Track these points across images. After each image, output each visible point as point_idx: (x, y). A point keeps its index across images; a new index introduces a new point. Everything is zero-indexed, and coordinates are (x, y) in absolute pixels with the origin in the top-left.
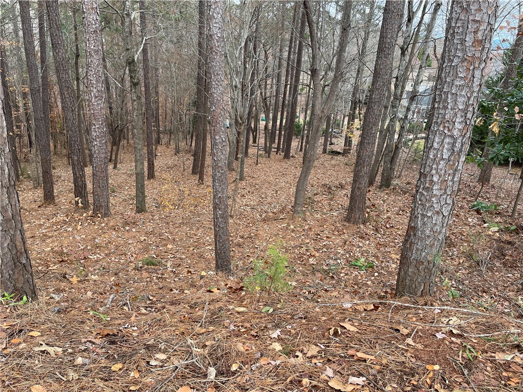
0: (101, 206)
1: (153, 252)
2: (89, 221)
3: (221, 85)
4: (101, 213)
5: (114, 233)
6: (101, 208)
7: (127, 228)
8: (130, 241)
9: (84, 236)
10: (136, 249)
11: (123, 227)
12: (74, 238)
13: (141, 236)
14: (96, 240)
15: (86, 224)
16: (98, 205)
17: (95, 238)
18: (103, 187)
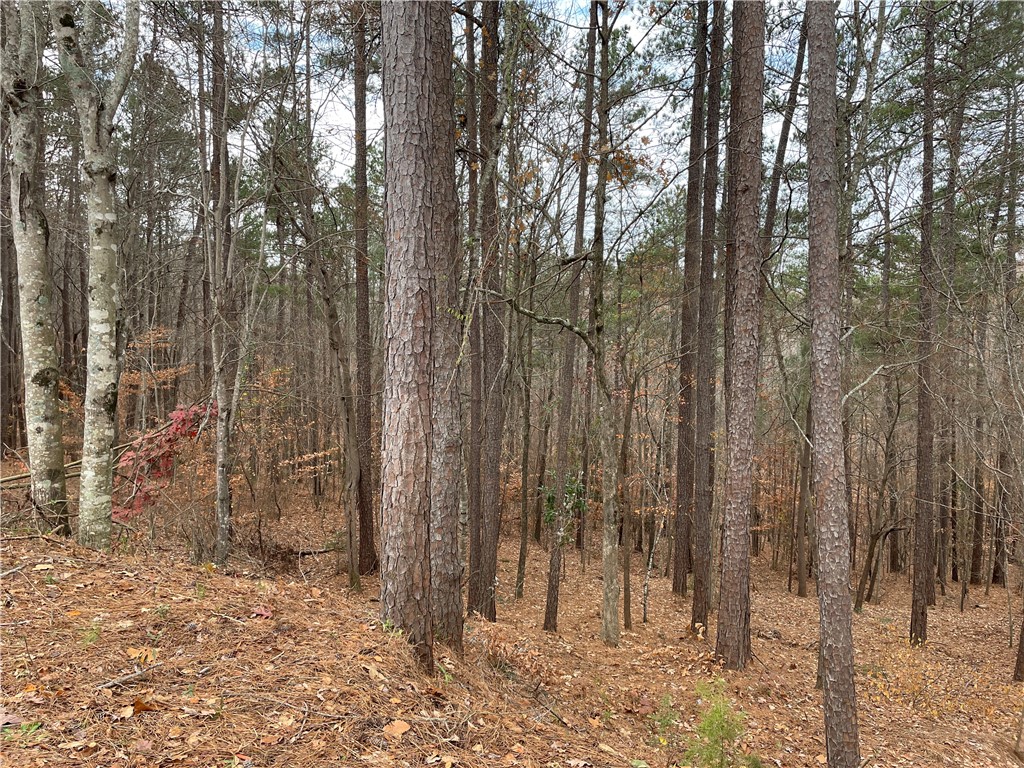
0: (726, 645)
1: (781, 755)
2: (704, 667)
3: (830, 439)
4: (725, 659)
5: (734, 700)
6: (726, 649)
7: (762, 700)
8: (753, 723)
9: (684, 689)
10: (756, 739)
11: (755, 696)
12: (668, 685)
13: (779, 721)
14: (699, 701)
15: (698, 672)
16: (723, 644)
17: (699, 697)
18: (733, 611)
